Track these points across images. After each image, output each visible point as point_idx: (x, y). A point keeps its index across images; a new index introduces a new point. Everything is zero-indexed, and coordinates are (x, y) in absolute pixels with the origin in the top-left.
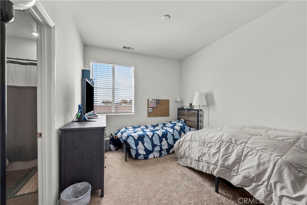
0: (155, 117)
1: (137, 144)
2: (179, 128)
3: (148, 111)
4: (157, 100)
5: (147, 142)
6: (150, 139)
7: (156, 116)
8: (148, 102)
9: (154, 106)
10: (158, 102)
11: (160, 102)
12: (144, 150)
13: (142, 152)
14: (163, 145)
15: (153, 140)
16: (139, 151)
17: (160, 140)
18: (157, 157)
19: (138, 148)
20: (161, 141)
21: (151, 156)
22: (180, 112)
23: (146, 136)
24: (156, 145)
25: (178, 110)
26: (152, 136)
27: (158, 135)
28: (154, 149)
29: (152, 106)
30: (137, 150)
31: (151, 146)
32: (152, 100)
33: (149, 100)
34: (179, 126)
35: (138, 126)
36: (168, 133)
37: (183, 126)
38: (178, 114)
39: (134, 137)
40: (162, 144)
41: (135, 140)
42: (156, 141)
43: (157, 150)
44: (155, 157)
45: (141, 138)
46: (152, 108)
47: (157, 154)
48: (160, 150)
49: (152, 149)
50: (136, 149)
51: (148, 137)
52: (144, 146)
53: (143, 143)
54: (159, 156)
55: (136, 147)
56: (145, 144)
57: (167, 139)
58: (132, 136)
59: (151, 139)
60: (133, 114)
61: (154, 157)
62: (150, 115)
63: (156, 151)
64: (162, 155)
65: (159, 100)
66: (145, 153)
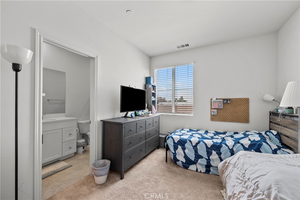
0: (222, 121)
1: (176, 148)
2: (249, 142)
3: (211, 113)
4: (224, 100)
5: (189, 149)
6: (193, 146)
7: (225, 120)
8: (211, 102)
9: (220, 108)
10: (226, 101)
11: (229, 102)
12: (184, 157)
13: (181, 158)
14: (213, 160)
15: (197, 149)
16: (177, 156)
17: (207, 151)
18: (201, 172)
19: (177, 152)
20: (209, 153)
21: (192, 167)
22: (272, 119)
23: (188, 141)
24: (201, 157)
25: (270, 114)
26: (197, 144)
27: (206, 144)
28: (198, 161)
29: (217, 107)
30: (175, 154)
31: (195, 156)
32: (217, 99)
33: (211, 99)
34: (250, 140)
35: (196, 130)
36: (224, 145)
37: (258, 141)
38: (270, 122)
39: (173, 140)
40: (211, 157)
41: (174, 142)
42: (202, 151)
43: (203, 164)
44: (199, 171)
45: (182, 143)
46: (216, 110)
47: (202, 168)
48: (206, 164)
49: (195, 160)
50: (174, 152)
51: (191, 143)
52: (184, 152)
53: (184, 149)
54: (205, 172)
55: (175, 151)
56: (186, 151)
57: (221, 153)
58: (172, 138)
59: (195, 147)
60: (192, 115)
61: (197, 170)
62: (213, 118)
63: (200, 164)
64: (210, 173)
65: (227, 100)
66: (184, 161)
